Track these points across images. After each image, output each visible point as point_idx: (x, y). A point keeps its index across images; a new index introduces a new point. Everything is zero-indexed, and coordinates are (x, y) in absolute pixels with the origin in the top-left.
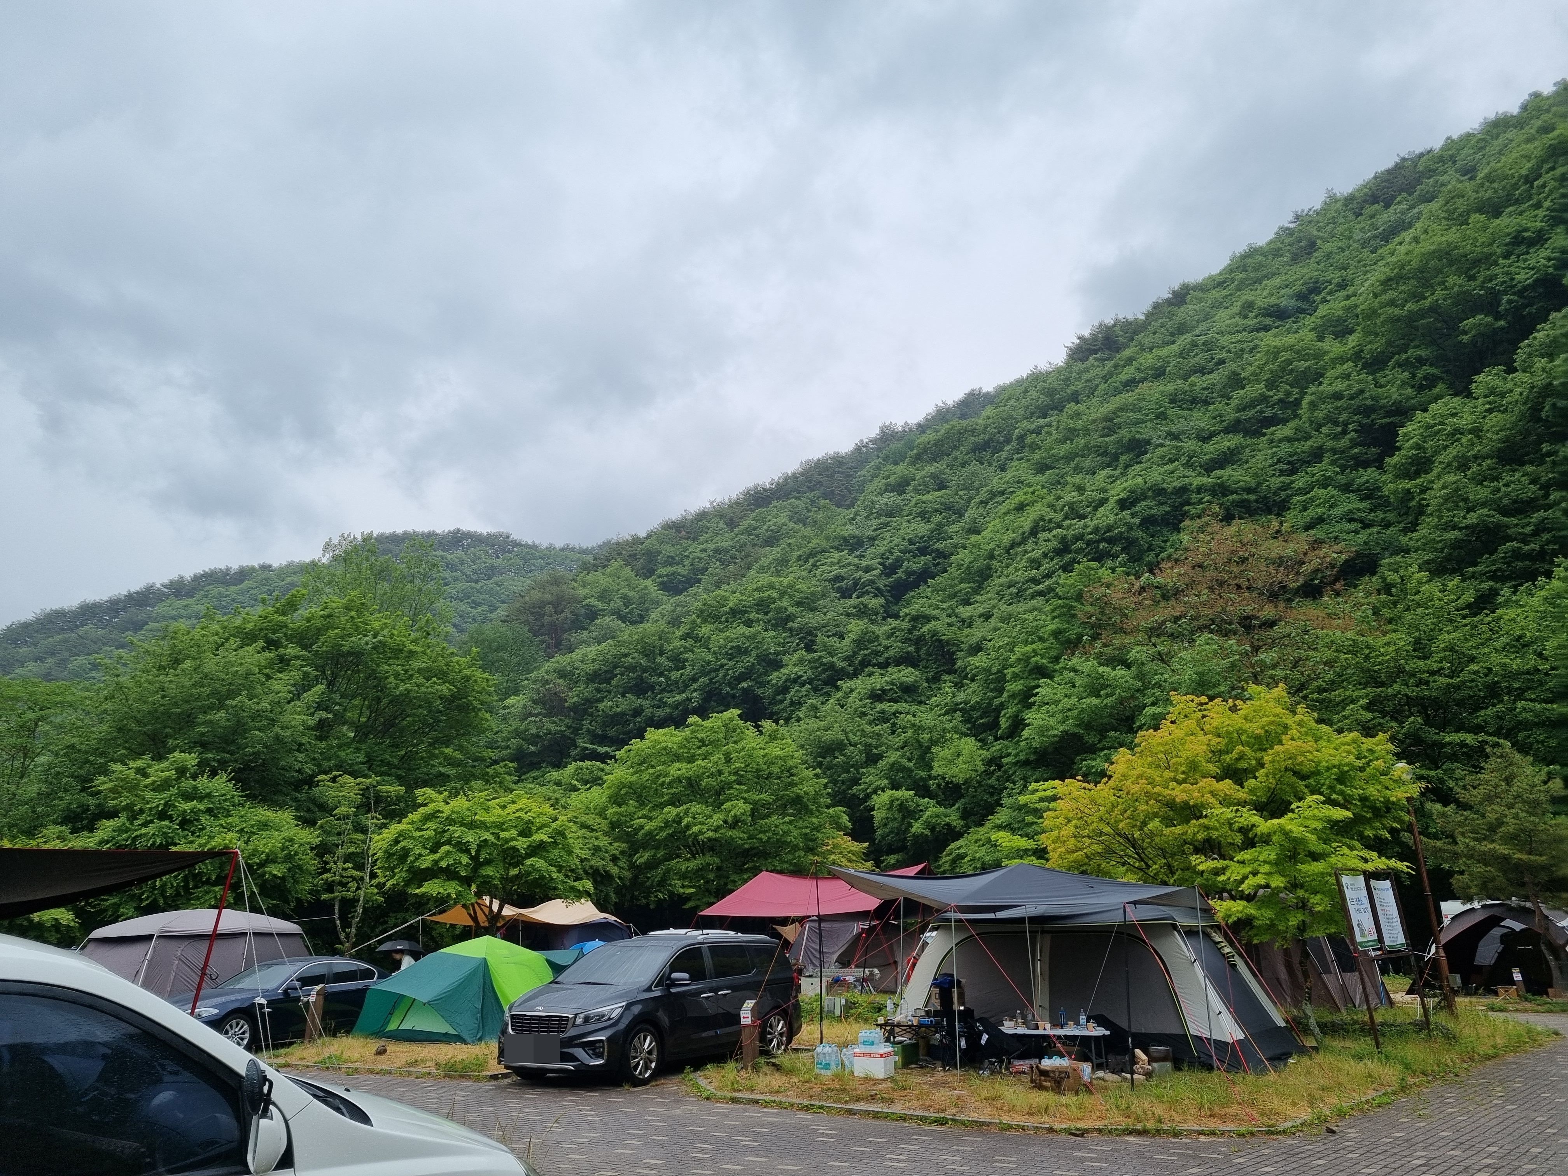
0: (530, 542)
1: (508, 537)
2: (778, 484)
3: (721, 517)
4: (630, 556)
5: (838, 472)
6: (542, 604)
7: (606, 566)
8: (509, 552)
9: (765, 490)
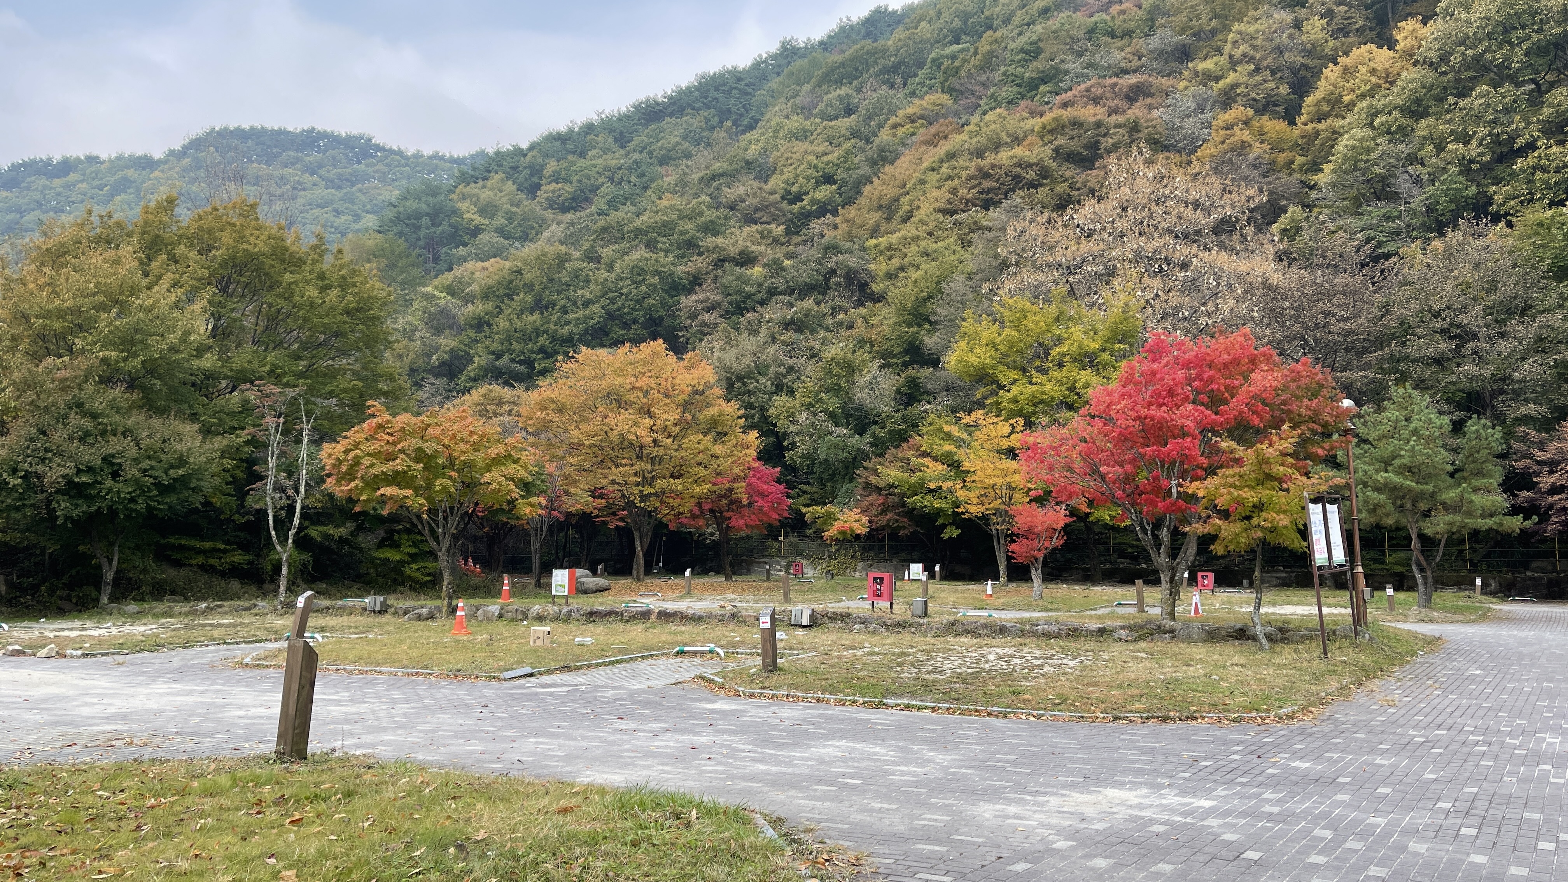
0: (395, 148)
1: (370, 140)
2: (671, 98)
3: (611, 131)
4: (512, 168)
5: (735, 88)
6: (418, 215)
7: (485, 179)
8: (371, 156)
9: (657, 103)
